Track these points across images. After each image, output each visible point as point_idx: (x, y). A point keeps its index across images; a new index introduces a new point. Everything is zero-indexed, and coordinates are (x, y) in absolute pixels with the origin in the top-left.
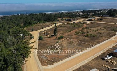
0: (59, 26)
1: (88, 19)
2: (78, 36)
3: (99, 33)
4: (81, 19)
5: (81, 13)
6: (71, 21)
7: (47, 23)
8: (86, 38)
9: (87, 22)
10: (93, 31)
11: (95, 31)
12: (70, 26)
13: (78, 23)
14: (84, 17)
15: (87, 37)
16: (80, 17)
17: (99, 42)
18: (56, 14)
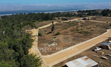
0: (56, 24)
1: (82, 18)
2: (73, 33)
3: (92, 30)
4: (76, 18)
5: (76, 13)
6: (67, 20)
7: (45, 22)
8: (80, 35)
9: (82, 21)
10: (87, 28)
11: (89, 29)
12: (66, 25)
13: (73, 22)
14: (79, 16)
15: (81, 33)
16: (75, 17)
17: (91, 38)
18: (53, 14)
